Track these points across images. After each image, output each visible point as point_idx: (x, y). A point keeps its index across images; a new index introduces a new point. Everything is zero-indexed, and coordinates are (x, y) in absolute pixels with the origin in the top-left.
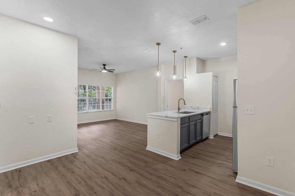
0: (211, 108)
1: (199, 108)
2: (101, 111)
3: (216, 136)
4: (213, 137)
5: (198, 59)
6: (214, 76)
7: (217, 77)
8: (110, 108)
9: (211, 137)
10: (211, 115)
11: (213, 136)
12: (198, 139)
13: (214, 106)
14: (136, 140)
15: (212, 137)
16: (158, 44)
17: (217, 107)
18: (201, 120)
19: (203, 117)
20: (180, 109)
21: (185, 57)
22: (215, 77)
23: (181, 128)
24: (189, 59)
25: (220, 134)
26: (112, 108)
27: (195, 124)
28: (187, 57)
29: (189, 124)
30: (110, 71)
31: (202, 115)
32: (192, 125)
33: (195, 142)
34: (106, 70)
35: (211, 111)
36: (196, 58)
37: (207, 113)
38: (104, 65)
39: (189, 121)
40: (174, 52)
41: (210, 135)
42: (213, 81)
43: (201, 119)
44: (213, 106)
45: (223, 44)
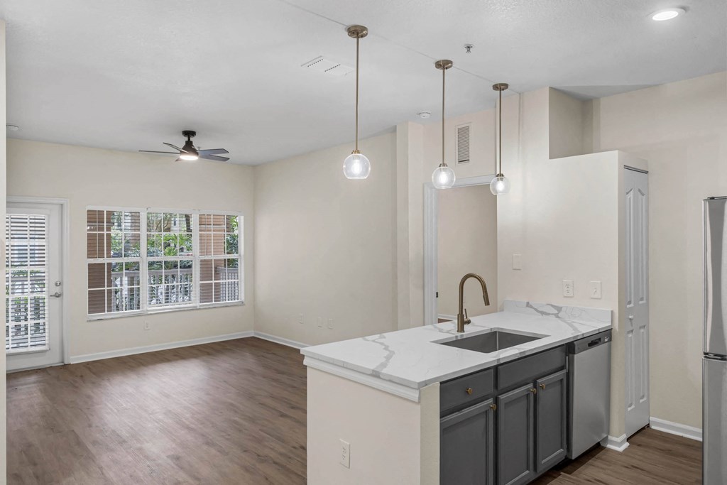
0: (612, 312)
1: (559, 309)
2: (195, 309)
3: (641, 436)
4: (627, 444)
5: (559, 95)
6: (626, 167)
7: (646, 172)
8: (234, 295)
9: (618, 443)
10: (613, 343)
11: (624, 436)
12: (543, 462)
13: (630, 303)
14: (283, 450)
15: (620, 444)
16: (357, 32)
17: (647, 304)
18: (564, 372)
19: (571, 362)
20: (469, 322)
21: (500, 87)
22: (636, 171)
23: (445, 430)
24: (520, 94)
25: (660, 424)
26: (242, 297)
27: (528, 395)
28: (506, 86)
29: (496, 401)
30: (212, 155)
31: (569, 348)
32: (509, 403)
33: (533, 477)
34: (195, 152)
35: (616, 327)
36: (547, 91)
37: (594, 338)
38: (189, 134)
39: (496, 386)
40: (443, 65)
41: (608, 433)
42: (624, 192)
43: (562, 368)
44: (623, 300)
45: (665, 15)
